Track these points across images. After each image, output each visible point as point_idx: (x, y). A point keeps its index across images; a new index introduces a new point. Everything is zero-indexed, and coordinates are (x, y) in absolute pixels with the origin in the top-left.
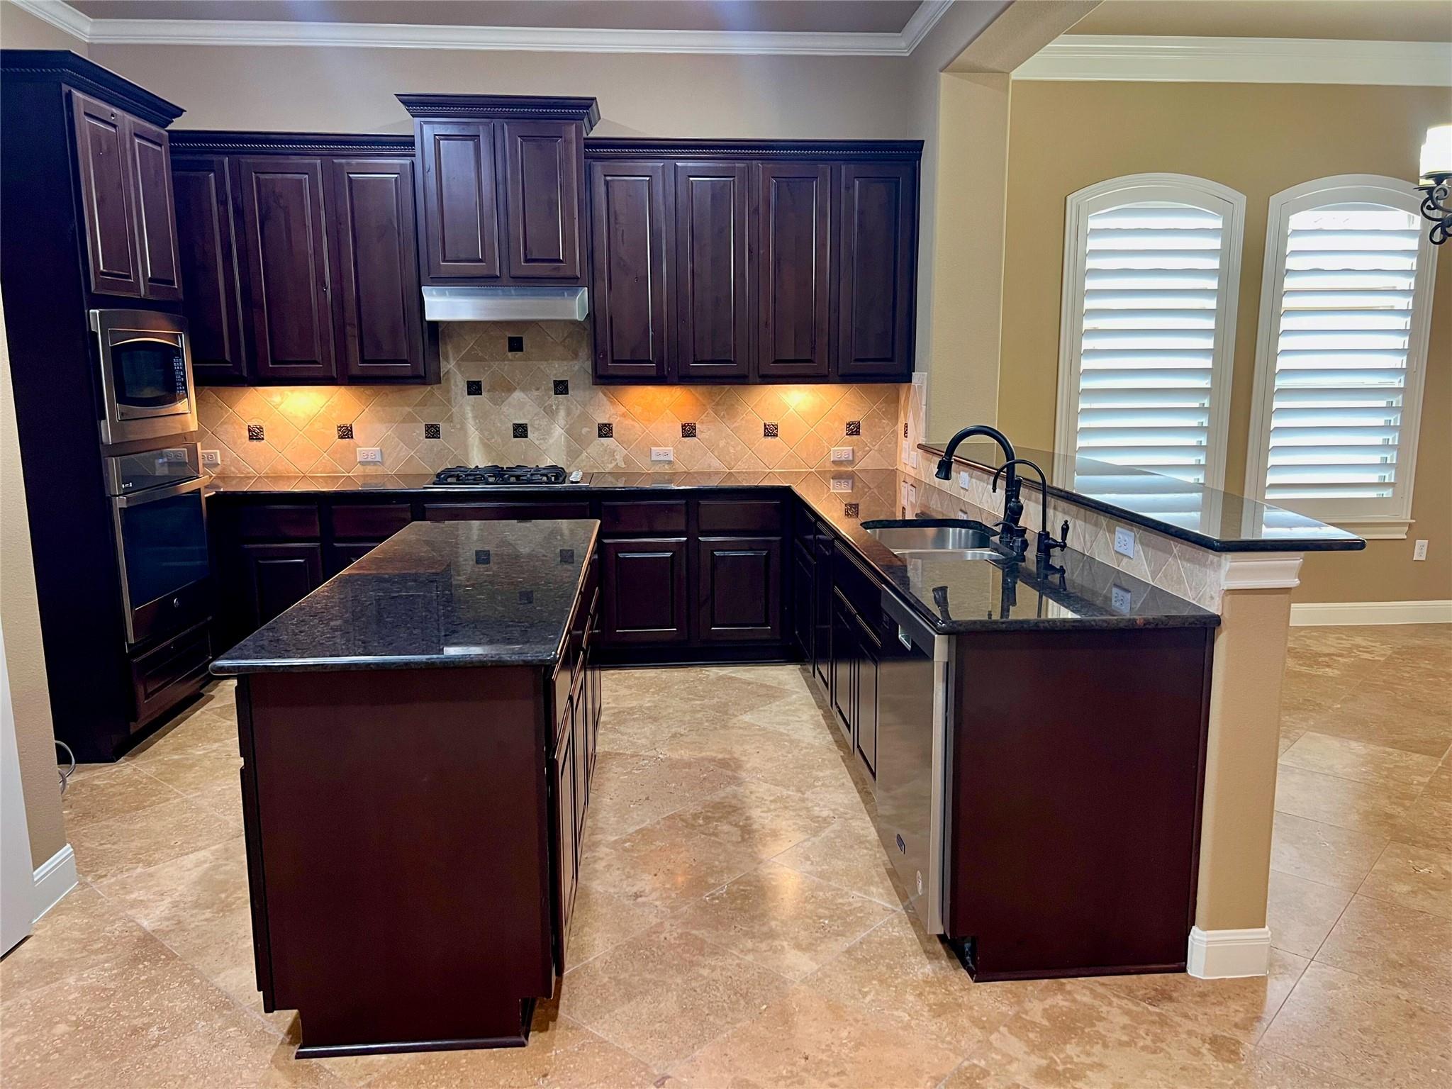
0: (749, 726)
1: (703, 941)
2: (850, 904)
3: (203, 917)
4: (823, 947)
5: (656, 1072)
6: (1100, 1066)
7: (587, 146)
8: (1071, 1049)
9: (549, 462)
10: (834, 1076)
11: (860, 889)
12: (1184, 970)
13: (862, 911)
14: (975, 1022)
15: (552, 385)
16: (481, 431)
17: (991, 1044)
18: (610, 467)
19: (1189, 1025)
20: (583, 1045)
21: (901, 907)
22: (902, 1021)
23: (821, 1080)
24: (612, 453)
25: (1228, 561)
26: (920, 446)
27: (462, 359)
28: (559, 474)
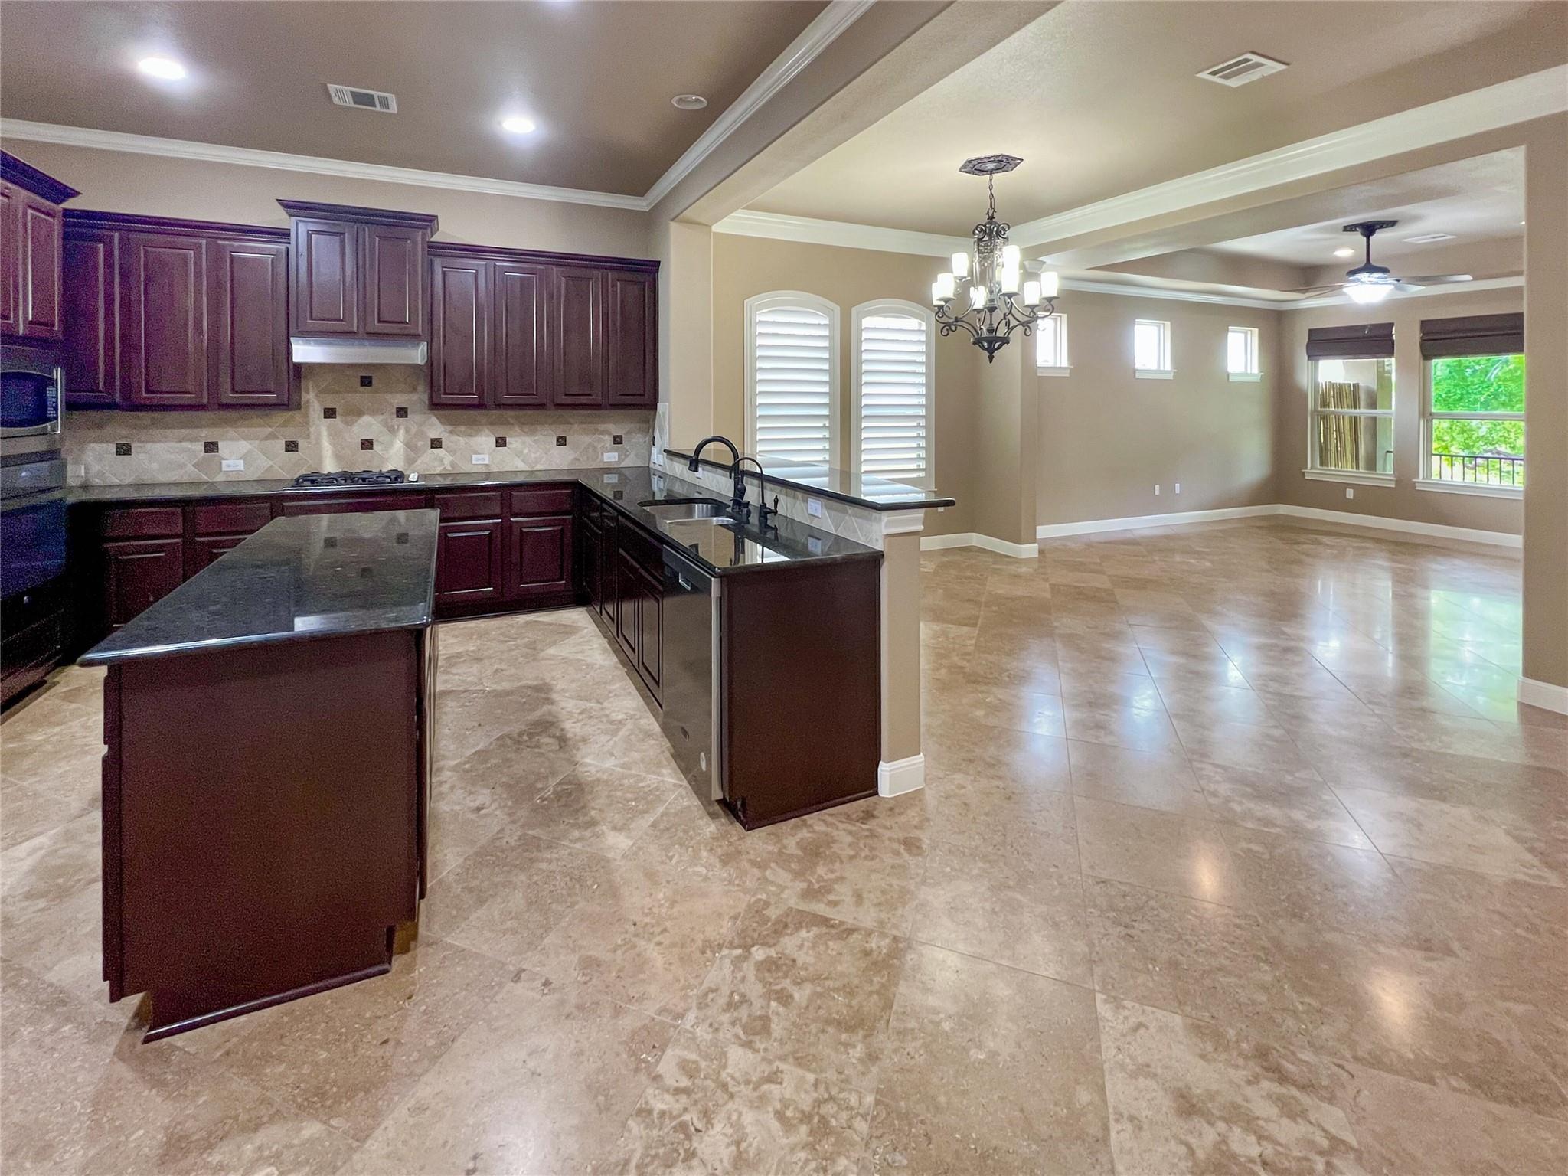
0: (553, 657)
1: (539, 839)
2: (649, 786)
3: (36, 908)
4: (632, 826)
5: (511, 968)
6: (842, 879)
7: (429, 247)
8: (821, 870)
9: (390, 467)
10: (659, 934)
11: (654, 773)
12: (876, 793)
13: (658, 790)
14: (753, 863)
15: (395, 411)
16: (333, 445)
17: (767, 879)
18: (438, 470)
19: (888, 834)
20: (445, 957)
21: (686, 781)
22: (701, 876)
23: (649, 940)
24: (441, 460)
25: (886, 517)
26: (665, 451)
27: (320, 392)
28: (398, 476)
